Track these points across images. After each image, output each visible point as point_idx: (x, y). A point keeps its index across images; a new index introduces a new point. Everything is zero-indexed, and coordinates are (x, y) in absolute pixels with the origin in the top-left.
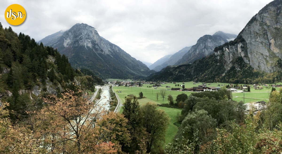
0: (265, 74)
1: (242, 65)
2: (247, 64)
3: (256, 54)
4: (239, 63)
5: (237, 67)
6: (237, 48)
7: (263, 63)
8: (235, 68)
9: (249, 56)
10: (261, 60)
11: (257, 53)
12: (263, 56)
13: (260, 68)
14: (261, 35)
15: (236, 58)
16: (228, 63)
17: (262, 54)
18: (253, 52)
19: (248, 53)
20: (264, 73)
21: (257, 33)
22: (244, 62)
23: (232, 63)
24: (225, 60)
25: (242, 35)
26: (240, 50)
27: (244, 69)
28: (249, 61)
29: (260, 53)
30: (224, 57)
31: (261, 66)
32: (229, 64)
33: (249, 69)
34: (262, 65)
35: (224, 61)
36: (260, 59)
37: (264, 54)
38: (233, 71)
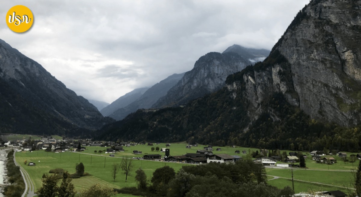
0: (337, 128)
1: (284, 110)
2: (294, 107)
3: (312, 87)
4: (277, 105)
5: (273, 114)
6: (271, 76)
7: (329, 104)
8: (269, 117)
9: (298, 89)
10: (324, 97)
11: (314, 83)
12: (328, 89)
13: (323, 116)
14: (319, 45)
15: (270, 96)
16: (253, 106)
17: (326, 85)
18: (305, 82)
19: (295, 85)
20: (336, 127)
21: (311, 43)
22: (288, 104)
23: (262, 106)
24: (247, 100)
25: (280, 49)
26: (276, 79)
27: (288, 118)
28: (298, 101)
29: (320, 82)
30: (246, 95)
31: (325, 112)
32: (257, 109)
33: (298, 117)
34: (328, 109)
35: (245, 102)
36: (322, 96)
37: (331, 86)
38: (266, 123)
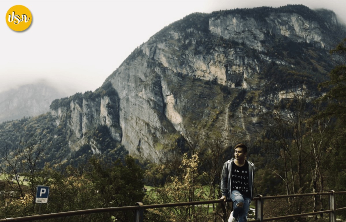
0: (149, 165)
1: (106, 144)
2: (116, 141)
3: (135, 124)
4: (100, 138)
5: (94, 146)
6: (100, 107)
7: (147, 142)
8: (90, 149)
9: (123, 125)
10: (144, 135)
11: (137, 121)
12: (149, 128)
13: (140, 152)
14: (148, 85)
15: (95, 128)
16: (76, 136)
17: (148, 124)
18: (130, 118)
19: (121, 120)
20: (148, 163)
21: (141, 81)
22: (111, 138)
23: (85, 137)
24: (71, 129)
25: (113, 81)
26: (104, 111)
27: (109, 152)
28: (121, 136)
29: (143, 120)
30: (70, 124)
31: (142, 149)
32: (79, 139)
33: (118, 152)
34: (144, 146)
35: (68, 132)
36: (142, 134)
37: (151, 125)
38: (85, 156)
